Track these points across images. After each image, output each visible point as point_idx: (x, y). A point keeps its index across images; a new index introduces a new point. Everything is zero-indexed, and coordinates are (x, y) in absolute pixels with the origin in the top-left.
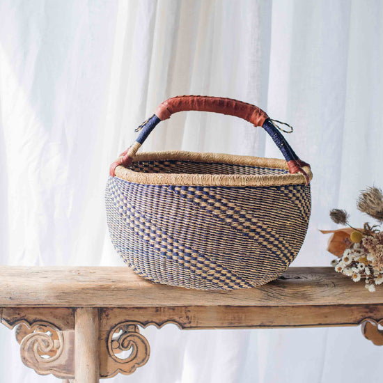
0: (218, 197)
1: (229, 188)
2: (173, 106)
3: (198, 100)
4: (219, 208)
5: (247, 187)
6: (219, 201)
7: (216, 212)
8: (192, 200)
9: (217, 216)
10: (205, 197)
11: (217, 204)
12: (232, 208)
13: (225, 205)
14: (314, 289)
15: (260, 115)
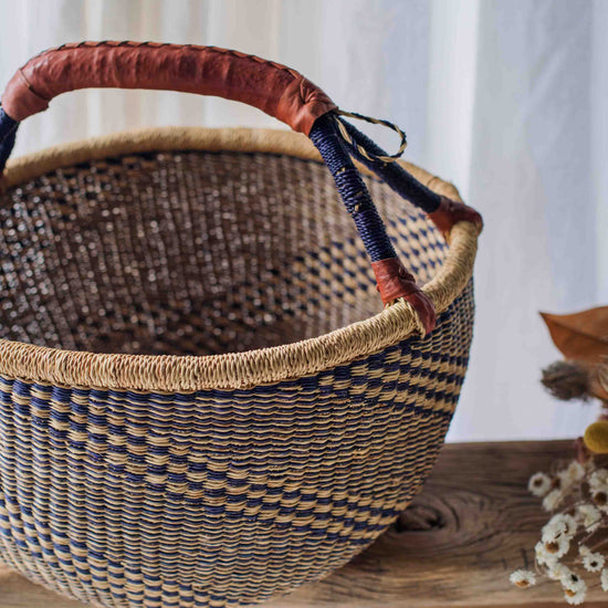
0: (114, 420)
1: (145, 397)
2: (47, 80)
3: (117, 59)
4: (122, 450)
5: (203, 393)
6: (120, 430)
7: (114, 459)
8: (45, 423)
9: (121, 469)
10: (77, 418)
11: (115, 440)
12: (163, 451)
13: (141, 441)
14: (463, 575)
15: (302, 102)
